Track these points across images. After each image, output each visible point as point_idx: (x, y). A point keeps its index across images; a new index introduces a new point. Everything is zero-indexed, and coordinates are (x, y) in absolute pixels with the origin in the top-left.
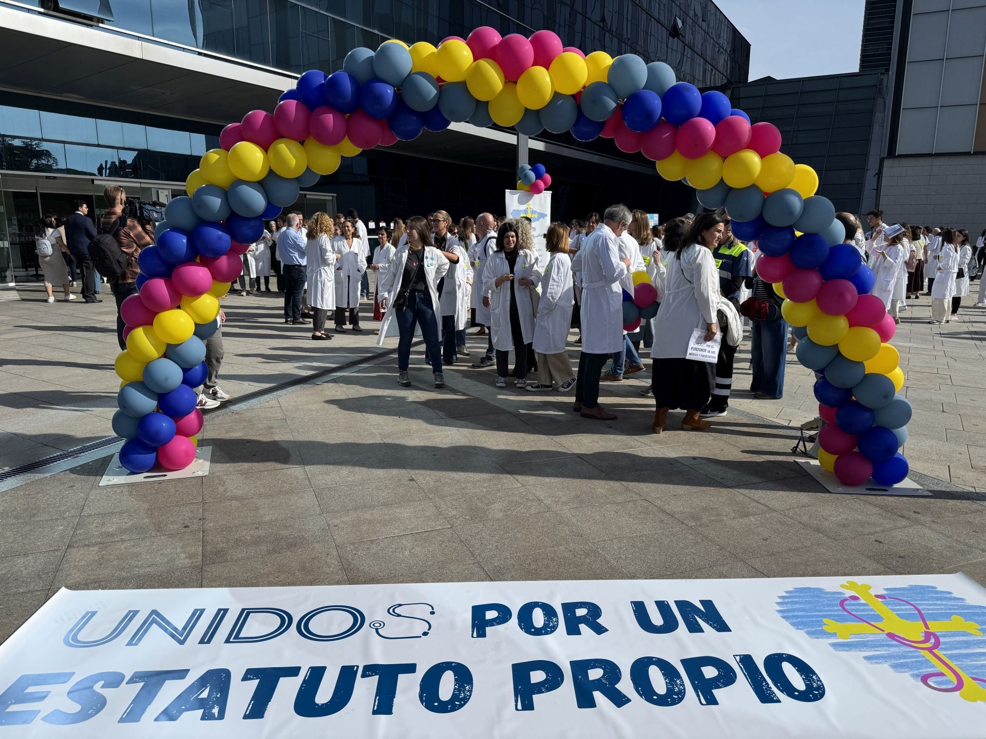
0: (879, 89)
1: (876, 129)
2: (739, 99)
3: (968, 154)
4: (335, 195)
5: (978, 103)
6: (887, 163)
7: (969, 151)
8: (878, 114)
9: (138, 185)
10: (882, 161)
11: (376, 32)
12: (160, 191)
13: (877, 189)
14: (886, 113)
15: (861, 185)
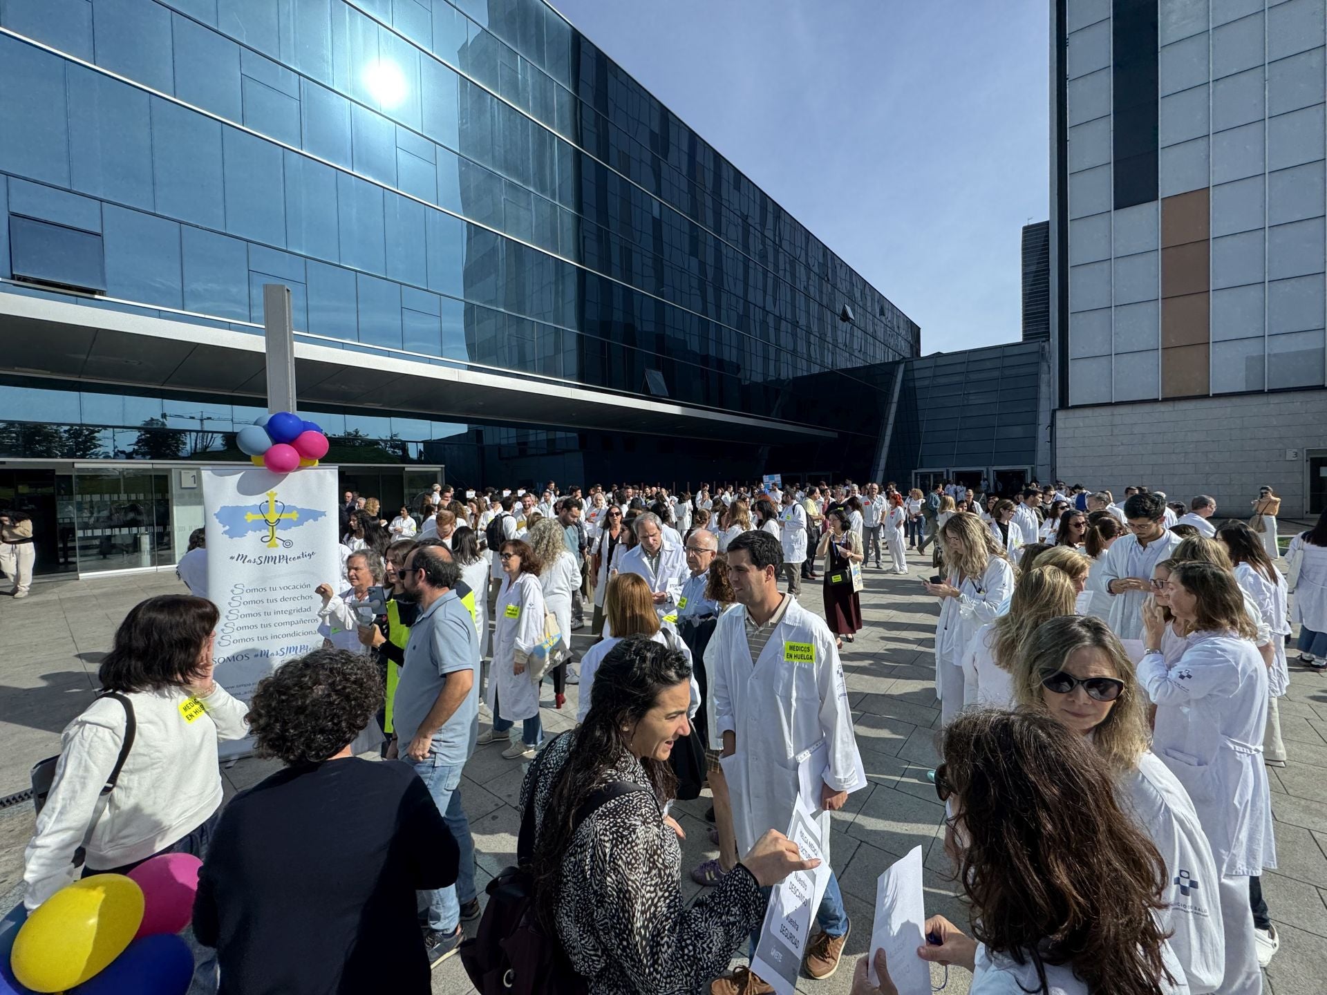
0: (1042, 355)
1: (1044, 389)
2: (913, 370)
3: (1156, 401)
4: (443, 466)
5: (1160, 348)
6: (1059, 414)
7: (1156, 397)
8: (1043, 376)
9: (150, 466)
10: (1054, 412)
11: (503, 310)
12: (183, 471)
13: (1051, 442)
14: (1051, 374)
15: (1034, 438)
